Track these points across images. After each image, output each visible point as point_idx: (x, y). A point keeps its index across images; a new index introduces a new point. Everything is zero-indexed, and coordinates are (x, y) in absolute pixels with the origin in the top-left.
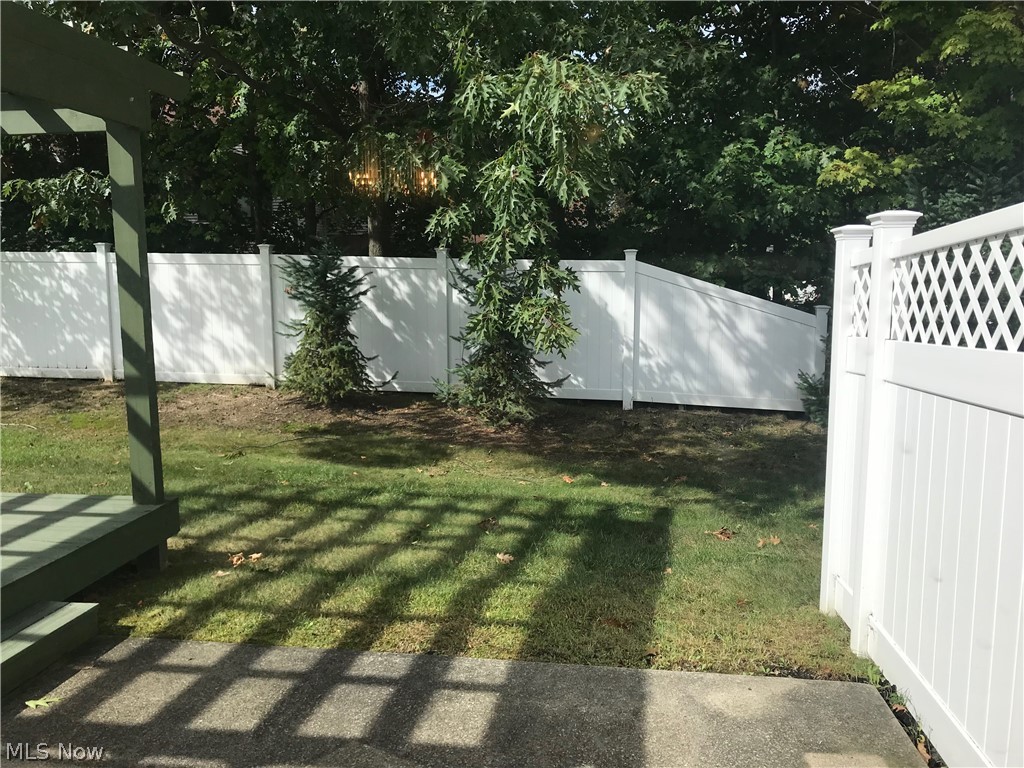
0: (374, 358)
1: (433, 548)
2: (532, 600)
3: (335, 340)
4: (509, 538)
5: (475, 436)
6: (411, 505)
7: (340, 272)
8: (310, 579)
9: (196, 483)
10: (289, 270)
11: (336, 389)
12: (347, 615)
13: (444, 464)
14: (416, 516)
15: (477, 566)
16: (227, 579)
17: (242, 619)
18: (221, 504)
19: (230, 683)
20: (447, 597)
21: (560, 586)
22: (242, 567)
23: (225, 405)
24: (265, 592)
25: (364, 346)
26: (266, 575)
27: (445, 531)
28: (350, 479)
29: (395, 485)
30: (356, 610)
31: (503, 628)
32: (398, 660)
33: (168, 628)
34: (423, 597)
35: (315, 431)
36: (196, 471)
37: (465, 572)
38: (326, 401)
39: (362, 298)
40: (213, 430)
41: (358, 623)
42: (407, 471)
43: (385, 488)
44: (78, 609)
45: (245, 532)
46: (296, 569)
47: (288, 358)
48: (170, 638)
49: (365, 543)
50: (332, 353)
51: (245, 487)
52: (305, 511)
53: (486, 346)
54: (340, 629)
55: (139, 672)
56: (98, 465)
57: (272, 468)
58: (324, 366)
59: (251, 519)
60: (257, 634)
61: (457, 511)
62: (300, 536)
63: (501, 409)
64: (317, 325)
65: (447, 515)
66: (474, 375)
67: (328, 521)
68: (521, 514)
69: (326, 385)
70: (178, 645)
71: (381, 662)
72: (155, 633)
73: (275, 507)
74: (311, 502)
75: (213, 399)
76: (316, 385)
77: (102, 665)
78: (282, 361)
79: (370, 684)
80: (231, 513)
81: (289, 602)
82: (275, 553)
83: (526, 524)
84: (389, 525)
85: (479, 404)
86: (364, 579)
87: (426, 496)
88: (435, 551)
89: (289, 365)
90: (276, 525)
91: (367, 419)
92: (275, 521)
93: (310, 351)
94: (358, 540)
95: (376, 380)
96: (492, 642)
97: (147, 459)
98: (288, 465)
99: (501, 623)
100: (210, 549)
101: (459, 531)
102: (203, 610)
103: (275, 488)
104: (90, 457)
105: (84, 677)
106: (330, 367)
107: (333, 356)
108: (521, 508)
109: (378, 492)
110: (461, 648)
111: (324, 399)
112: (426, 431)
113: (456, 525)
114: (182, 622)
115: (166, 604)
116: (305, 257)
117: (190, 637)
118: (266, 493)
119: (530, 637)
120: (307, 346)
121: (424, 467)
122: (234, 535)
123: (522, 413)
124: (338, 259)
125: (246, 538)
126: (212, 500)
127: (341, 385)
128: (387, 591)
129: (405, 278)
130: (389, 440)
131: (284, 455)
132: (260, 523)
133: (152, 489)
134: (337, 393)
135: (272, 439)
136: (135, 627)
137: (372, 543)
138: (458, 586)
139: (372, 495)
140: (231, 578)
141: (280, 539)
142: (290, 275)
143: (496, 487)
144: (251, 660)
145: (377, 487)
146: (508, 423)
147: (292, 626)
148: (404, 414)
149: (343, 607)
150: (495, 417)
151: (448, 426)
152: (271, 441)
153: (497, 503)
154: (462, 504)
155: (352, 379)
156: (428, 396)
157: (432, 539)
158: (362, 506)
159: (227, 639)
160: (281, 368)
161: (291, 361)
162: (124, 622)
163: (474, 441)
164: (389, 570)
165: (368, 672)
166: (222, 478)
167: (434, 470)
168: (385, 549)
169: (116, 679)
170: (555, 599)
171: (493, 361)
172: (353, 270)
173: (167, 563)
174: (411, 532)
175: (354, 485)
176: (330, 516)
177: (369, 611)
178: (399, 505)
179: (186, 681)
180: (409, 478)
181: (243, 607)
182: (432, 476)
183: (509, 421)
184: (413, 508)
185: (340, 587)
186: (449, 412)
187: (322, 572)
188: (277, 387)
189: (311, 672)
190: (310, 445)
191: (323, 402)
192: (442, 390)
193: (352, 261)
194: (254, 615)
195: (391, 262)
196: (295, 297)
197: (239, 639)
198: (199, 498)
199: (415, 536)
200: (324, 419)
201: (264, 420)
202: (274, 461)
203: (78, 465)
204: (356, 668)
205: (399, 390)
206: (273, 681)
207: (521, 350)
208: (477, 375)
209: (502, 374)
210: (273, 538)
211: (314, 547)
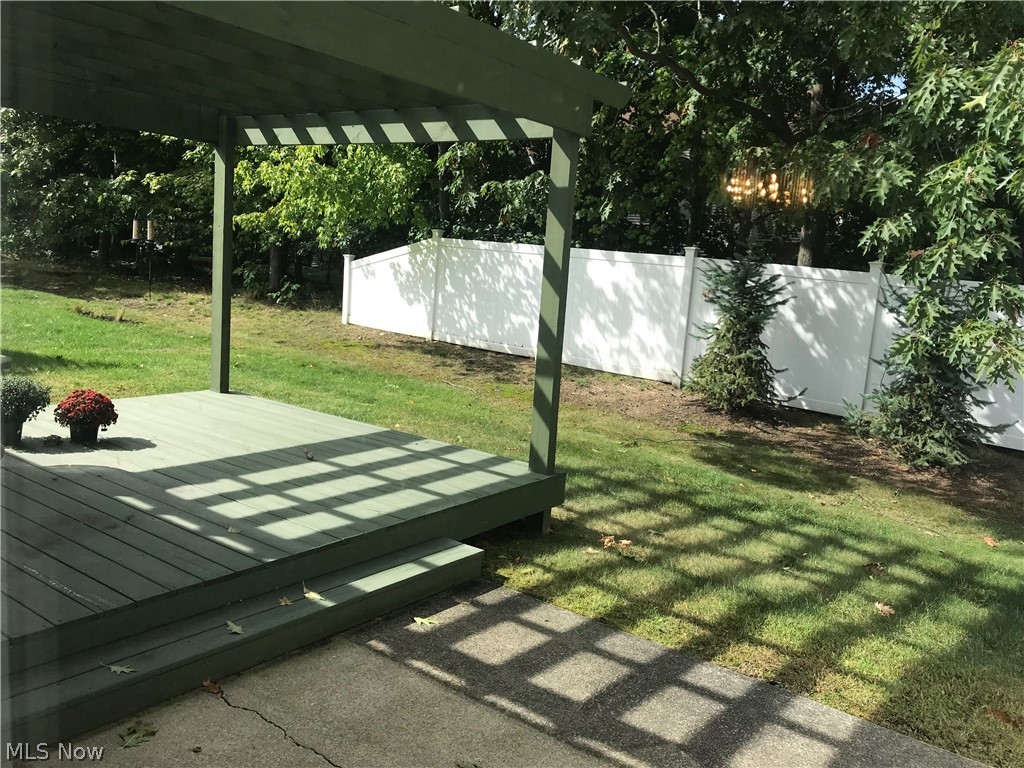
0: (783, 371)
1: (805, 579)
2: (904, 663)
3: (745, 346)
4: (896, 590)
5: (885, 472)
6: (793, 529)
7: (760, 279)
8: (671, 577)
9: (590, 464)
10: (710, 273)
11: (739, 397)
12: (696, 621)
13: (842, 495)
14: (795, 542)
15: (849, 609)
16: (595, 556)
17: (599, 597)
18: (607, 486)
19: (574, 652)
20: (806, 633)
21: (945, 657)
22: (611, 549)
23: (630, 396)
24: (626, 578)
25: (774, 357)
26: (631, 562)
27: (822, 565)
28: (734, 490)
29: (780, 506)
30: (707, 618)
31: (861, 683)
32: (736, 680)
33: (535, 587)
34: (779, 625)
35: (712, 436)
36: (593, 453)
37: (834, 612)
38: (726, 408)
39: (780, 307)
40: (616, 418)
41: (707, 633)
42: (797, 495)
43: (769, 506)
44: (467, 551)
45: (622, 517)
46: (660, 564)
47: (696, 360)
48: (534, 596)
49: (734, 556)
50: (739, 360)
51: (632, 476)
52: (684, 511)
53: (913, 374)
54: (688, 633)
55: (504, 620)
56: (515, 432)
57: (661, 463)
58: (729, 373)
59: (631, 507)
60: (609, 615)
61: (842, 547)
62: (671, 534)
63: (920, 446)
64: (728, 331)
65: (829, 548)
66: (891, 404)
67: (702, 525)
68: (918, 568)
69: (729, 392)
70: (538, 605)
71: (719, 677)
72: (523, 588)
73: (656, 500)
74: (690, 503)
75: (621, 389)
76: (718, 390)
77: (476, 604)
78: (690, 362)
79: (702, 695)
80: (614, 497)
81: (645, 593)
82: (644, 544)
83: (922, 579)
84: (763, 544)
85: (892, 436)
86: (724, 591)
87: (811, 523)
88: (806, 583)
89: (696, 367)
90: (652, 518)
91: (765, 432)
92: (652, 514)
93: (718, 355)
94: (728, 551)
95: (783, 394)
96: (844, 693)
97: (545, 432)
98: (678, 463)
99: (861, 677)
100: (588, 526)
101: (838, 569)
102: (567, 579)
103: (659, 482)
104: (510, 423)
105: (460, 610)
106: (735, 374)
107: (740, 363)
108: (920, 561)
109: (759, 508)
110: (807, 688)
111: (724, 405)
112: (828, 458)
113: (837, 562)
114: (547, 585)
115: (538, 566)
116: (728, 262)
117: (551, 601)
118: (651, 486)
119: (891, 701)
120: (716, 350)
121: (817, 494)
122: (612, 518)
123: (945, 456)
124: (761, 266)
125: (622, 524)
126: (600, 482)
127: (743, 394)
128: (743, 609)
129: (831, 292)
130: (784, 459)
131: (675, 453)
132: (637, 512)
133: (545, 460)
134: (738, 401)
135: (666, 435)
136: (508, 579)
137: (741, 558)
138: (821, 624)
139: (753, 510)
140: (599, 557)
141: (653, 532)
142: (710, 278)
143: (895, 532)
144: (597, 637)
145: (761, 503)
146: (927, 464)
147: (643, 616)
148: (807, 434)
149: (695, 613)
150: (910, 454)
151: (852, 454)
152: (666, 438)
153: (892, 549)
154: (849, 541)
155: (756, 389)
156: (837, 419)
157: (807, 569)
158: (740, 519)
159: (582, 611)
160: (688, 370)
161: (699, 364)
162: (502, 572)
163: (882, 477)
164: (751, 588)
165: (703, 682)
166: (614, 463)
167: (827, 499)
168: (753, 568)
169: (484, 620)
170: (933, 670)
171: (918, 392)
172: (774, 278)
173: (549, 530)
174: (785, 556)
175: (737, 496)
176: (706, 521)
177: (720, 624)
178: (779, 527)
179: (538, 639)
180: (797, 501)
181: (602, 587)
182: (823, 504)
183: (928, 461)
184: (793, 533)
185: (697, 592)
186: (856, 441)
187: (683, 573)
188: (682, 386)
189: (648, 665)
190: (702, 448)
191: (723, 409)
192: (854, 416)
193: (776, 268)
194: (610, 596)
195: (818, 274)
196: (711, 301)
197: (592, 615)
198: (589, 477)
199: (788, 561)
200: (722, 425)
201: (664, 417)
202: (665, 457)
203: (500, 429)
204: (693, 675)
205: (806, 408)
206: (612, 663)
207: (956, 384)
208: (896, 405)
209: (927, 408)
210: (646, 530)
211: (682, 548)
